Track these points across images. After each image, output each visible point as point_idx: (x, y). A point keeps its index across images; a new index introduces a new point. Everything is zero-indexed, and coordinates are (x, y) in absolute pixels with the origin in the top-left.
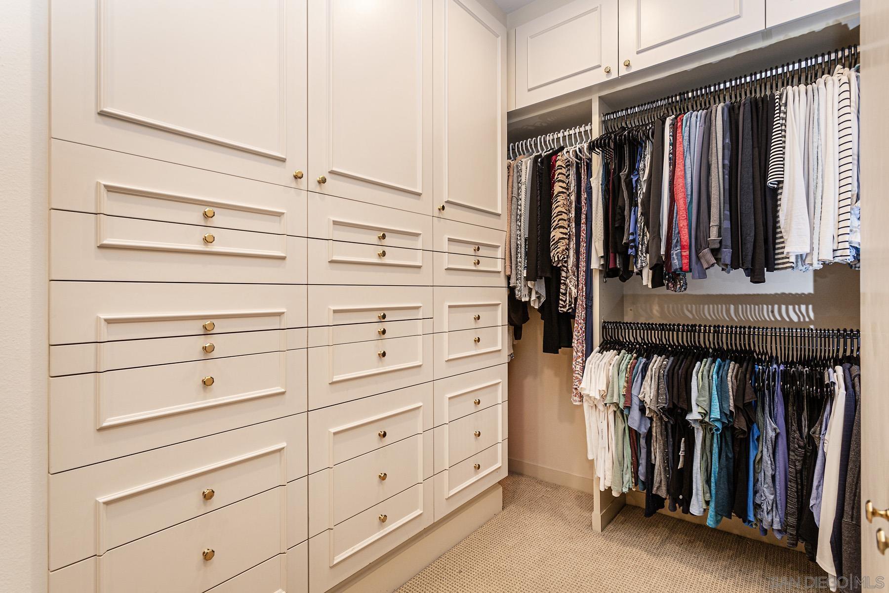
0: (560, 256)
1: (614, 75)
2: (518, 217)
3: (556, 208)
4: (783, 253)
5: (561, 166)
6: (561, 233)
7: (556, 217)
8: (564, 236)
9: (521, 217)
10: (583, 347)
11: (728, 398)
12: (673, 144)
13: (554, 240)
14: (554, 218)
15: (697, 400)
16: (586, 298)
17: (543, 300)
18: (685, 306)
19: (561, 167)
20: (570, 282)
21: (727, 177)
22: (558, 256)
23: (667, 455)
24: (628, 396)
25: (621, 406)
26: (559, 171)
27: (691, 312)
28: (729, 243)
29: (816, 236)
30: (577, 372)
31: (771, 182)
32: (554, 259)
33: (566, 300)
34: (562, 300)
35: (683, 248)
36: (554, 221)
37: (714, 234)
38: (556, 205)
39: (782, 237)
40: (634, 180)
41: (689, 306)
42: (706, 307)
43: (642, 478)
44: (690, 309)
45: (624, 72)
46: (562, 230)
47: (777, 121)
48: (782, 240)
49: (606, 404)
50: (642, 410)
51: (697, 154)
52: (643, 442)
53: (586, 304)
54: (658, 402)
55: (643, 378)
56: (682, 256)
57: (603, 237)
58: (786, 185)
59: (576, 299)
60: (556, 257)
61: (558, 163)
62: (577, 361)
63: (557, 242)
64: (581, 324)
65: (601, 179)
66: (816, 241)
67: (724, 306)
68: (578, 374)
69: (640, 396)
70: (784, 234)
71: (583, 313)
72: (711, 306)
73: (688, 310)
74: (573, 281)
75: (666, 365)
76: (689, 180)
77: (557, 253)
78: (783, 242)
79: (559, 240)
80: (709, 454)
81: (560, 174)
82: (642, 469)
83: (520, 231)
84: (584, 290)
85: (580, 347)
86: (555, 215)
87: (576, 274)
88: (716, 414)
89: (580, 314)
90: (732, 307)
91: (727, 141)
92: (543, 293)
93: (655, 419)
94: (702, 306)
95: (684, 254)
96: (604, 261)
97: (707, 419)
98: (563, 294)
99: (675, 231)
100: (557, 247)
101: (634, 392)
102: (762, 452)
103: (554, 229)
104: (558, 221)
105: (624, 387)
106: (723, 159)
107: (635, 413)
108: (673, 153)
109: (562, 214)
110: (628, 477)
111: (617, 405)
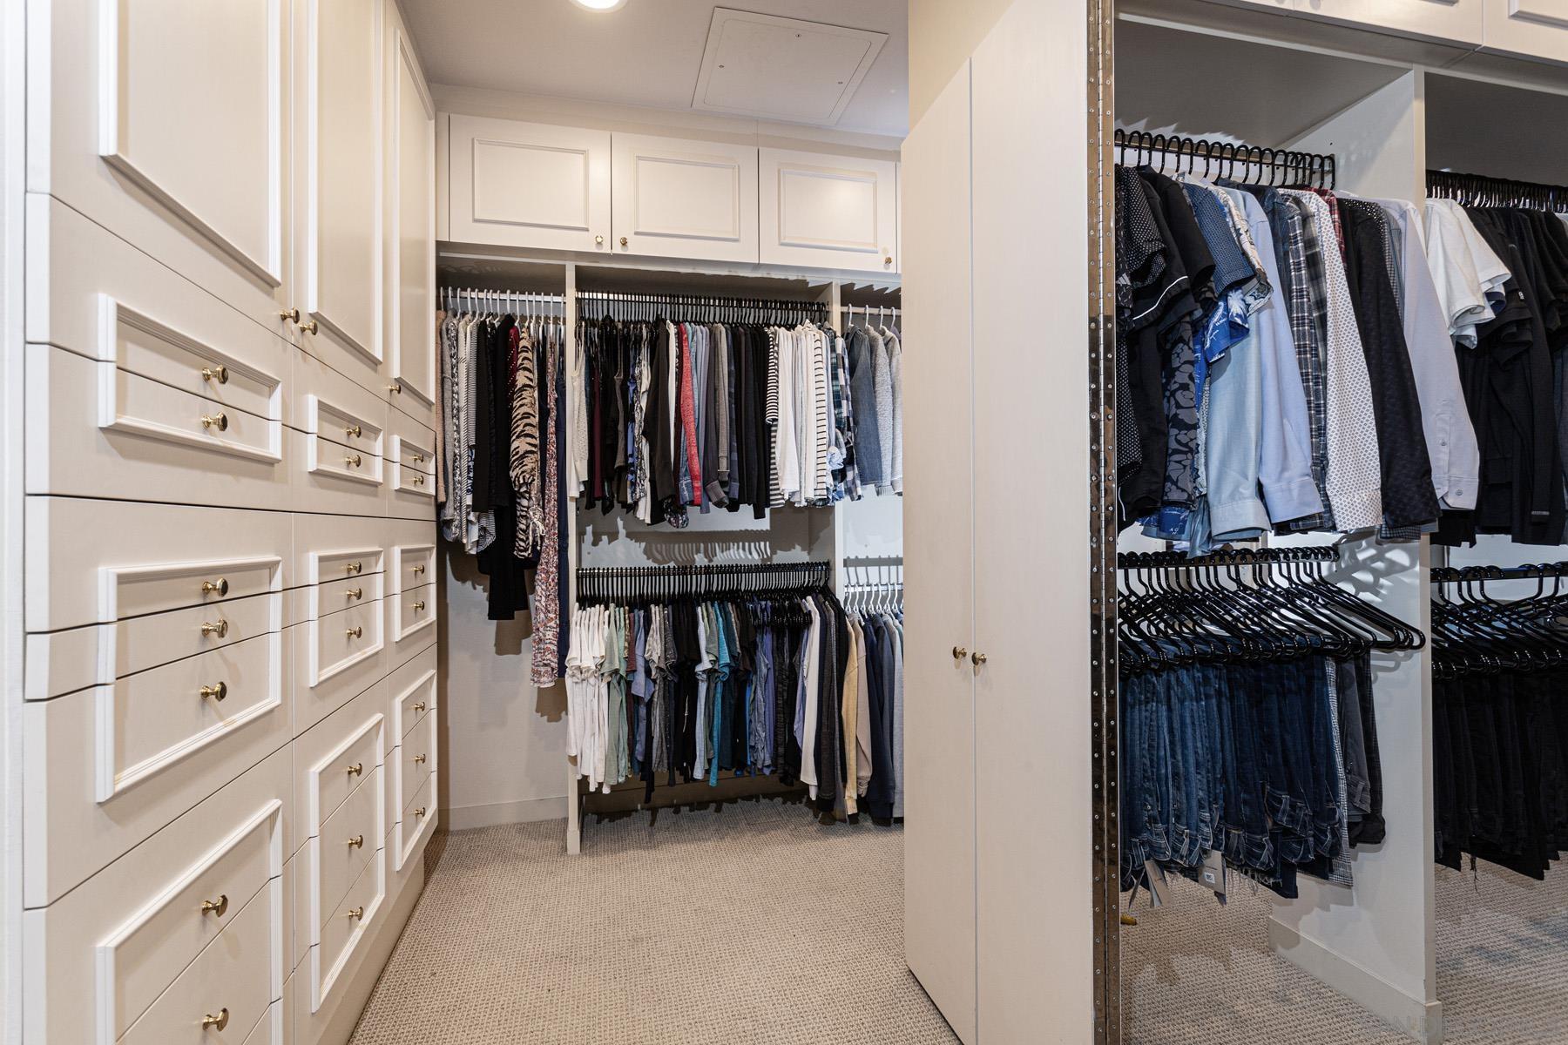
0: (528, 476)
1: (606, 250)
2: (455, 412)
3: (520, 407)
4: (778, 489)
5: (527, 348)
6: (529, 444)
7: (520, 419)
8: (533, 449)
9: (458, 411)
10: (556, 605)
11: (734, 640)
12: (680, 357)
13: (517, 453)
14: (517, 421)
15: (707, 648)
16: (558, 537)
17: (490, 540)
18: (654, 546)
19: (525, 349)
20: (534, 514)
21: (733, 406)
22: (524, 476)
23: (670, 722)
24: (630, 659)
25: (622, 672)
26: (524, 354)
27: (661, 553)
28: (737, 477)
29: (803, 473)
30: (548, 641)
31: (768, 419)
32: (519, 481)
33: (528, 538)
34: (522, 540)
35: (693, 478)
36: (518, 426)
37: (724, 466)
38: (520, 403)
39: (776, 474)
40: (631, 389)
41: (659, 546)
42: (677, 546)
43: (640, 758)
44: (659, 549)
45: (618, 250)
46: (529, 440)
47: (772, 361)
48: (775, 477)
49: (603, 674)
50: (648, 672)
51: (704, 374)
52: (643, 711)
53: (559, 546)
54: (666, 659)
55: (647, 633)
56: (693, 487)
57: (587, 456)
58: (780, 423)
59: (542, 538)
60: (521, 478)
61: (522, 343)
62: (548, 625)
63: (523, 457)
64: (552, 573)
65: (583, 378)
66: (803, 480)
67: (694, 545)
68: (550, 643)
69: (646, 656)
70: (778, 471)
71: (556, 557)
72: (682, 545)
73: (658, 552)
74: (538, 514)
75: (668, 614)
76: (697, 402)
77: (523, 472)
78: (777, 479)
79: (524, 454)
80: (711, 707)
81: (525, 358)
82: (640, 748)
83: (459, 433)
84: (557, 525)
85: (553, 605)
86: (519, 417)
87: (541, 503)
88: (726, 659)
89: (549, 559)
90: (702, 545)
91: (733, 368)
92: (492, 529)
93: (658, 681)
94: (672, 546)
95: (696, 485)
96: (585, 488)
97: (716, 667)
98: (523, 530)
99: (683, 459)
100: (522, 463)
101: (639, 651)
102: (755, 692)
103: (518, 437)
104: (524, 427)
105: (625, 648)
106: (729, 386)
107: (640, 677)
108: (680, 367)
109: (529, 418)
110: (624, 762)
111: (616, 672)
